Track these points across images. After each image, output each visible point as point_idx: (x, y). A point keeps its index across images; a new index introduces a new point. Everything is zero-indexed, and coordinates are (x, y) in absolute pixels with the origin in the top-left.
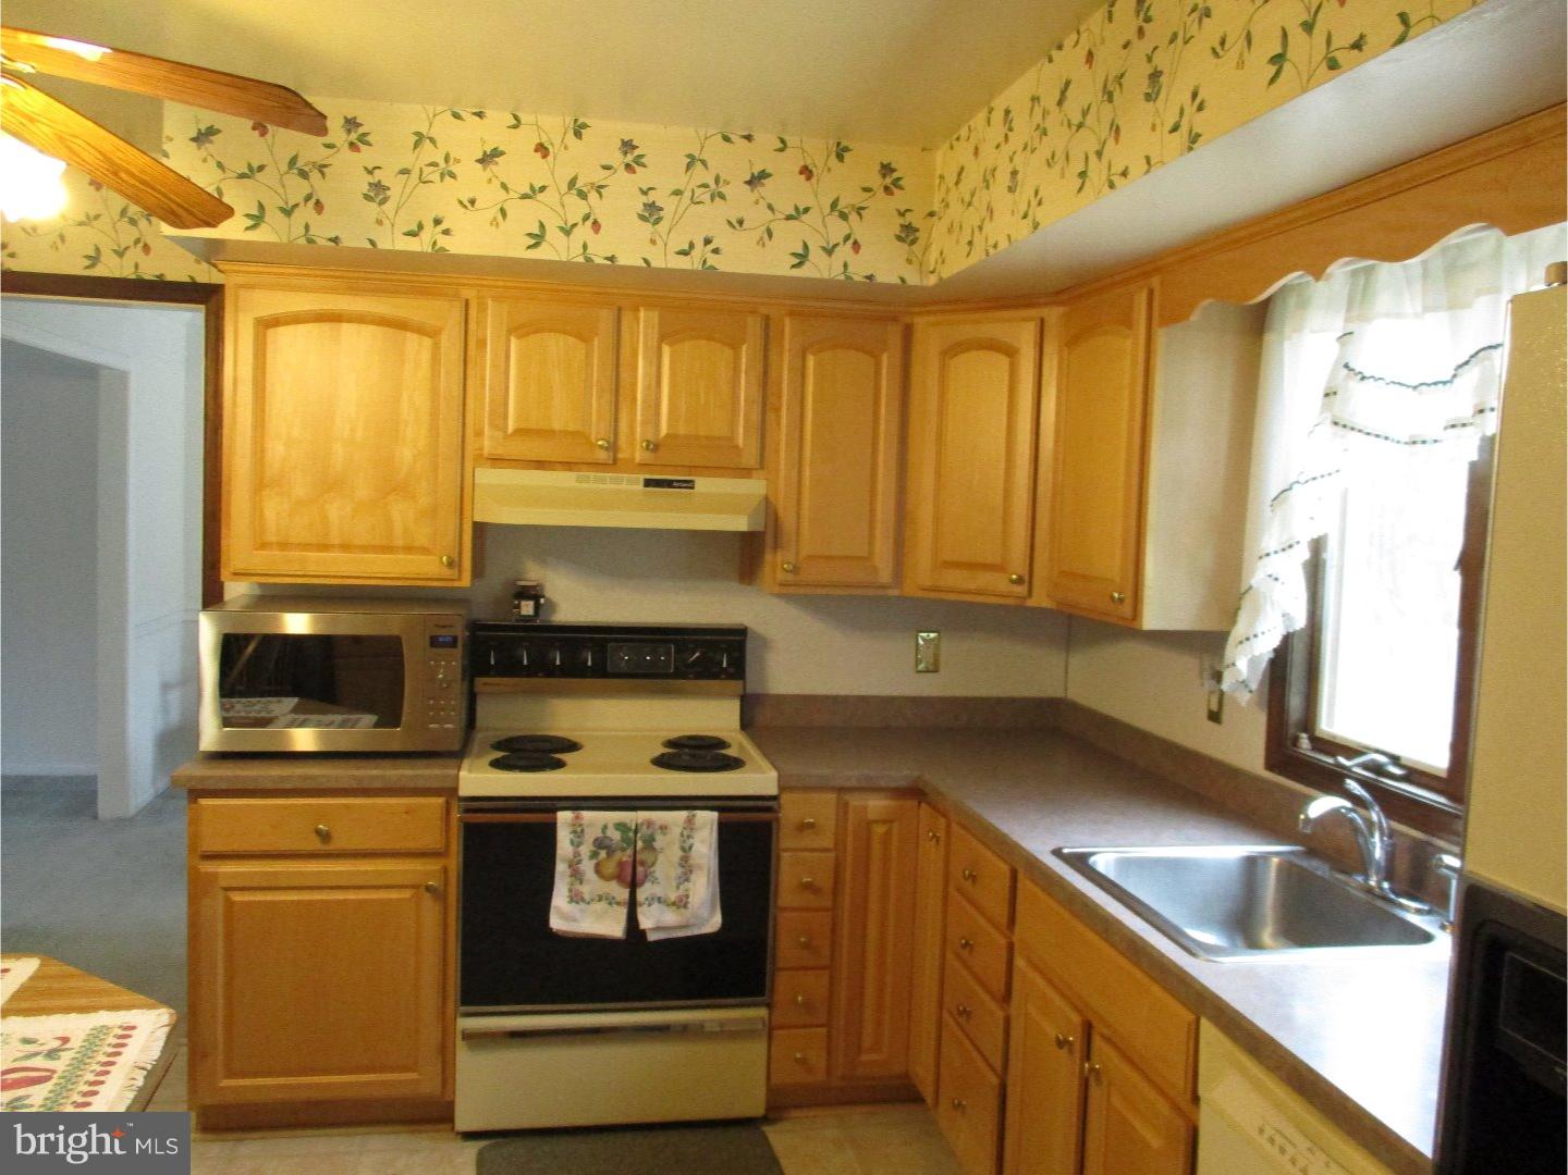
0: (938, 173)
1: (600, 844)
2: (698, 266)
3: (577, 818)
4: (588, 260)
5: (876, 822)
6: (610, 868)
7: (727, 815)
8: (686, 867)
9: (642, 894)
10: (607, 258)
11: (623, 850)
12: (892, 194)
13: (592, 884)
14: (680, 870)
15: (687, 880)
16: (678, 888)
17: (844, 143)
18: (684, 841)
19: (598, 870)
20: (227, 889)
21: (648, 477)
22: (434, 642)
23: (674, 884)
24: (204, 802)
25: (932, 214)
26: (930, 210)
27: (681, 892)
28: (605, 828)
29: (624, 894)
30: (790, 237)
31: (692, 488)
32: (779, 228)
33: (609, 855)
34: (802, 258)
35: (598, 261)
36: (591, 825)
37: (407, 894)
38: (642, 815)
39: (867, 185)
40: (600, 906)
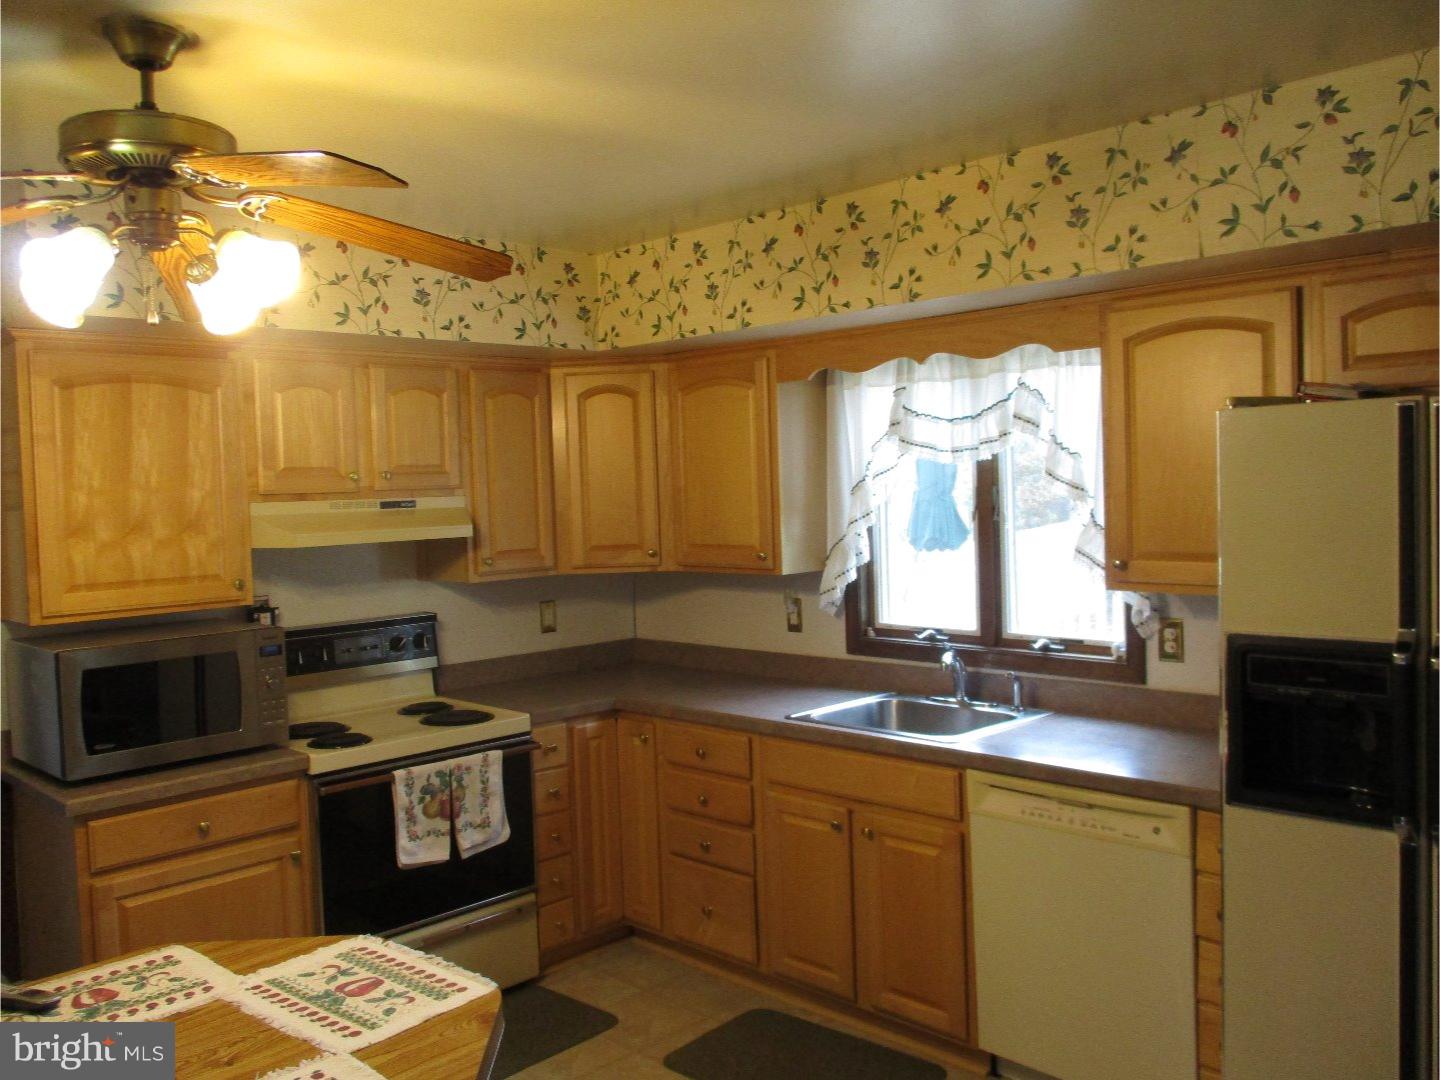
0: (599, 272)
1: (425, 790)
2: (456, 338)
3: (409, 773)
4: (381, 333)
5: (591, 738)
6: (434, 808)
7: (507, 750)
8: (485, 795)
9: (460, 823)
10: (395, 332)
11: (443, 791)
12: (572, 285)
13: (423, 824)
14: (482, 798)
15: (486, 806)
16: (481, 813)
17: (542, 249)
18: (483, 776)
19: (425, 812)
20: (118, 899)
21: (384, 500)
22: (262, 652)
23: (478, 809)
24: (92, 824)
25: (597, 300)
26: (595, 297)
27: (484, 816)
28: (429, 776)
29: (445, 826)
30: (513, 315)
31: (414, 506)
32: (507, 308)
33: (433, 798)
34: (522, 332)
35: (390, 334)
36: (419, 777)
37: (272, 867)
38: (452, 763)
39: (557, 279)
40: (429, 840)
